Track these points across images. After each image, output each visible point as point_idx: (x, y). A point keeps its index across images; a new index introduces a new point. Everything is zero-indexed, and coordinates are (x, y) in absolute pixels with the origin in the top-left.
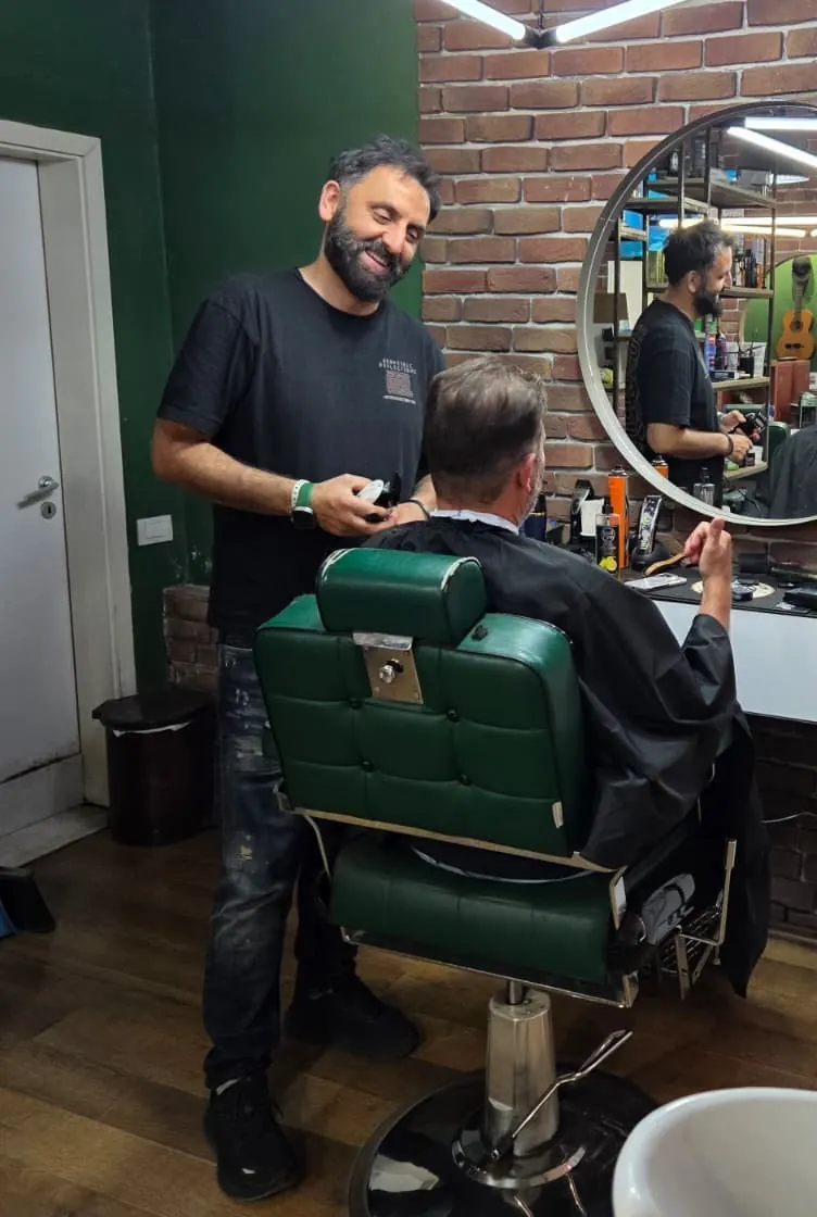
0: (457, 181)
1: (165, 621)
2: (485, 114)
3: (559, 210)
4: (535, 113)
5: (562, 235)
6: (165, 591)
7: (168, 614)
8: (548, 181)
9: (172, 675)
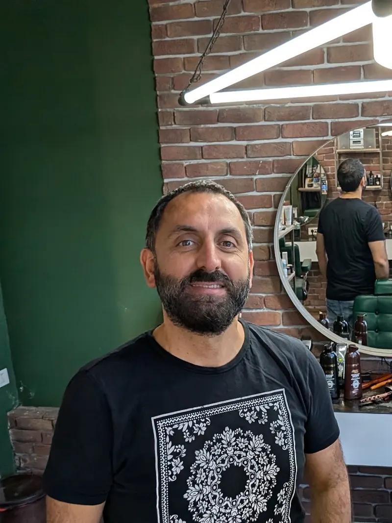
0: (185, 164)
1: (10, 431)
2: (202, 126)
3: (252, 179)
4: (235, 125)
5: (254, 193)
6: (8, 414)
7: (11, 428)
8: (245, 163)
9: (17, 462)
